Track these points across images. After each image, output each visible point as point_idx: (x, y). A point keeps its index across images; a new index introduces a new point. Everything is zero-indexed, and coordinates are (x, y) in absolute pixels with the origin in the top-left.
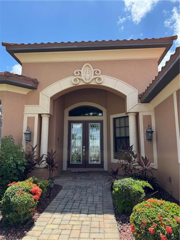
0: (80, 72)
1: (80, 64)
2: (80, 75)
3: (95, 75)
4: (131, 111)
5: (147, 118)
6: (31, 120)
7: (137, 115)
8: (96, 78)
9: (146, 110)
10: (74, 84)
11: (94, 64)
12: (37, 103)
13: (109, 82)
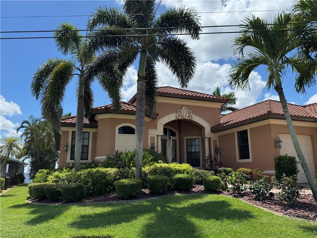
0: (181, 111)
1: (181, 107)
2: (181, 113)
3: (189, 114)
4: (207, 137)
5: (215, 141)
6: (152, 138)
7: (210, 139)
8: (189, 116)
9: (214, 137)
10: (177, 118)
11: (189, 107)
12: (155, 128)
13: (196, 119)
